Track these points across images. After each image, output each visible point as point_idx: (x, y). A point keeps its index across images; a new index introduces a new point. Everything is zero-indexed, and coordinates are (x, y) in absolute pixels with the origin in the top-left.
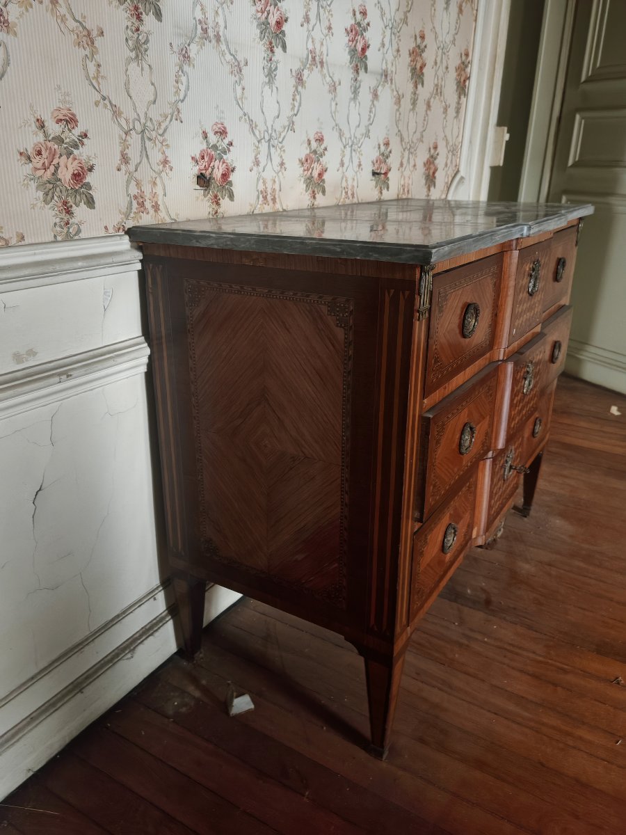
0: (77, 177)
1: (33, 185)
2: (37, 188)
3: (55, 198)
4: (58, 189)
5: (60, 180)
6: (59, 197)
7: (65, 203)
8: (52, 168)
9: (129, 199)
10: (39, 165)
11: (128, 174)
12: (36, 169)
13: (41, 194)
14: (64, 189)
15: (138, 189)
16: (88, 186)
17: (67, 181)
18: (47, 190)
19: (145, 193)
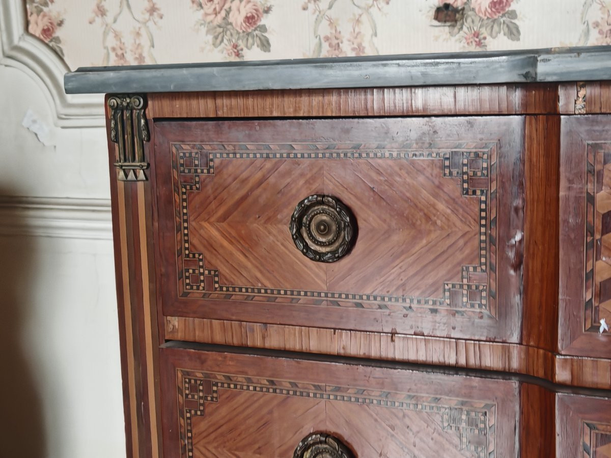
0: (250, 20)
1: (204, 29)
2: (208, 32)
3: (225, 41)
4: (228, 33)
5: (231, 24)
6: (229, 40)
7: (235, 46)
8: (223, 13)
9: (317, 40)
10: (210, 11)
11: (317, 13)
12: (206, 14)
13: (210, 38)
14: (234, 32)
15: (331, 28)
16: (263, 29)
17: (239, 24)
18: (216, 34)
19: (342, 34)
